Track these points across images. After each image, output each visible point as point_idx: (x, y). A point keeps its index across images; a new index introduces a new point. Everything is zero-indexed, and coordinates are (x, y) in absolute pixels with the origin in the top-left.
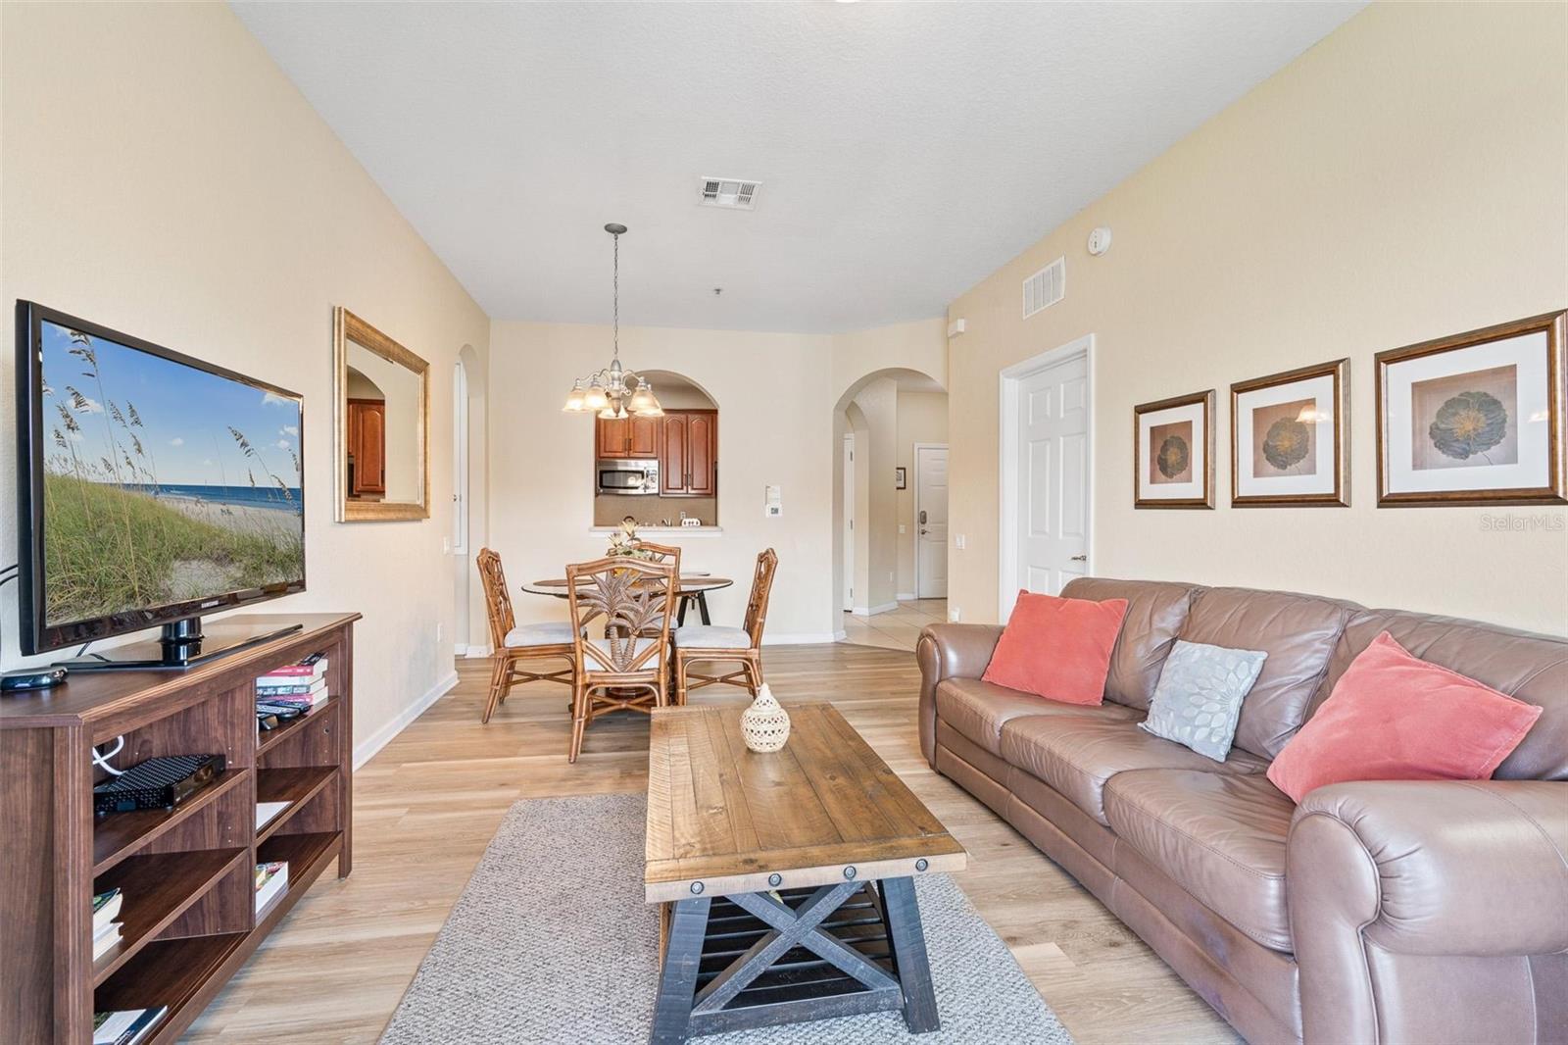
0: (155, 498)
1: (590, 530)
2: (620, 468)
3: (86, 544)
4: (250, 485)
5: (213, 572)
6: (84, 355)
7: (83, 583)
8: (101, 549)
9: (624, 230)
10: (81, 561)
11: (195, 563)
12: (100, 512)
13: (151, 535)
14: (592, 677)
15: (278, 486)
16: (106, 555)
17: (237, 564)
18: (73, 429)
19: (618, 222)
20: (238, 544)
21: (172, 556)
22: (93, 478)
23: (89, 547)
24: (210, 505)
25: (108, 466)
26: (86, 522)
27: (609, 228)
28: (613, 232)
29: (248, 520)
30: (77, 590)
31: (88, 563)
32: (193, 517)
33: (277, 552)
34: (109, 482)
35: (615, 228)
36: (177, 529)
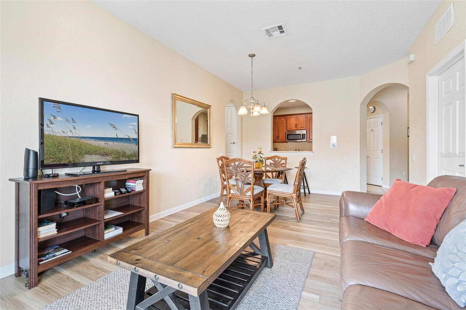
0: (80, 140)
1: (270, 152)
2: (297, 133)
3: (55, 150)
4: (116, 137)
5: (100, 158)
6: (57, 107)
7: (53, 158)
8: (60, 151)
9: (254, 55)
10: (53, 153)
11: (93, 156)
12: (60, 143)
13: (78, 148)
14: (232, 195)
15: (128, 137)
16: (62, 152)
17: (110, 156)
18: (52, 124)
19: (252, 53)
20: (110, 152)
21: (85, 153)
22: (59, 135)
23: (56, 151)
24: (100, 142)
25: (64, 132)
26: (55, 145)
27: (250, 56)
28: (251, 57)
29: (115, 146)
30: (51, 160)
31: (55, 154)
32: (93, 145)
33: (126, 154)
34: (64, 136)
35: (251, 55)
36: (87, 148)
